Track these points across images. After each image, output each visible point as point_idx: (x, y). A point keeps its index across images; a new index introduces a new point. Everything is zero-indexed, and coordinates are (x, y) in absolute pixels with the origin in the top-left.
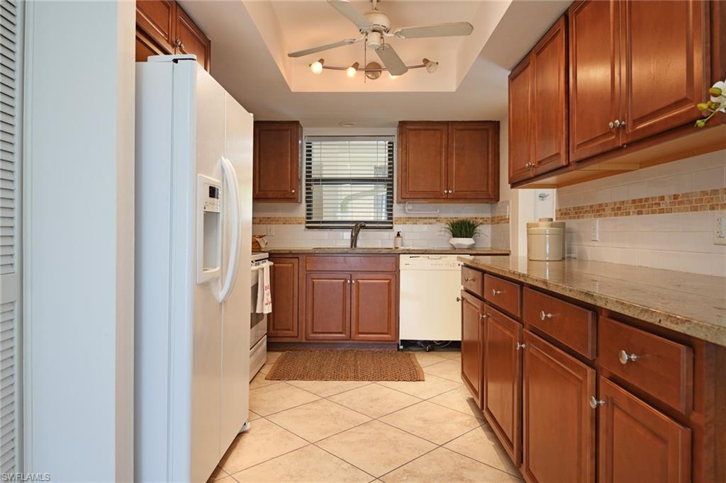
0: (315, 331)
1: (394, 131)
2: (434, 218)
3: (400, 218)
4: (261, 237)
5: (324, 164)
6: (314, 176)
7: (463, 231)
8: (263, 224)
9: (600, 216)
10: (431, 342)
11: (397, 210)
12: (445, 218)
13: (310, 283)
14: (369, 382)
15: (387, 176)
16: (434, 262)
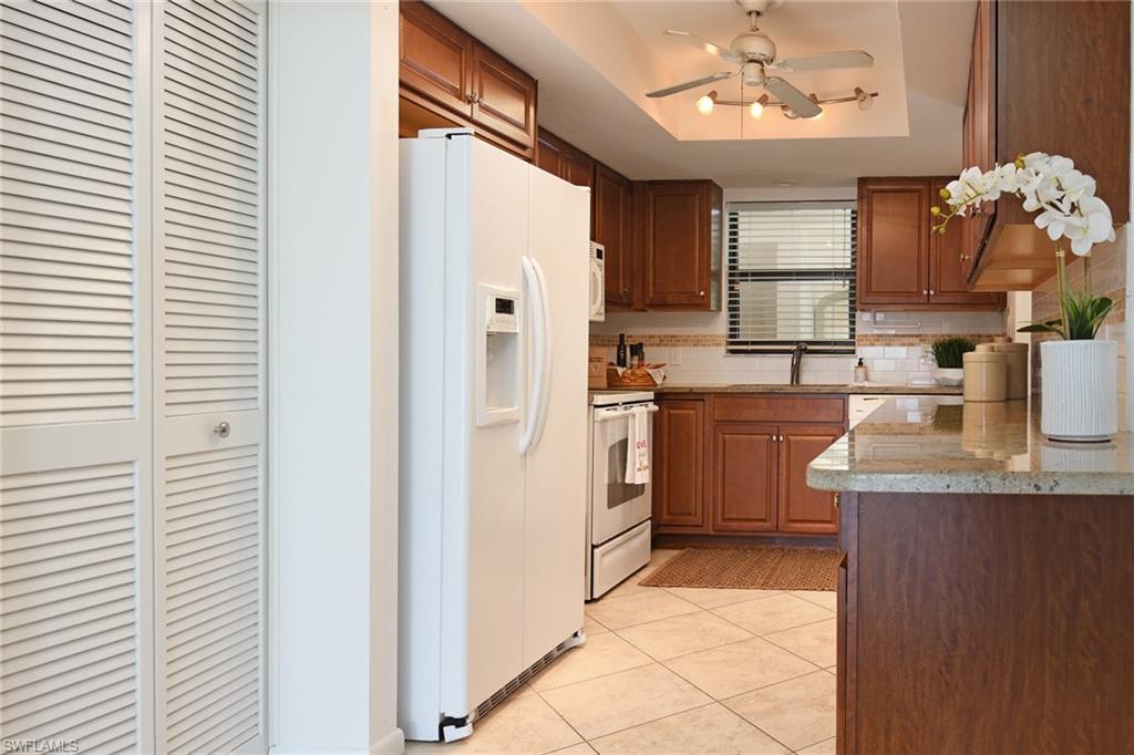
0: (726, 516)
3: (866, 336)
4: (657, 367)
5: (780, 247)
6: (742, 267)
8: (665, 345)
11: (863, 322)
12: (927, 336)
13: (721, 441)
15: (849, 267)
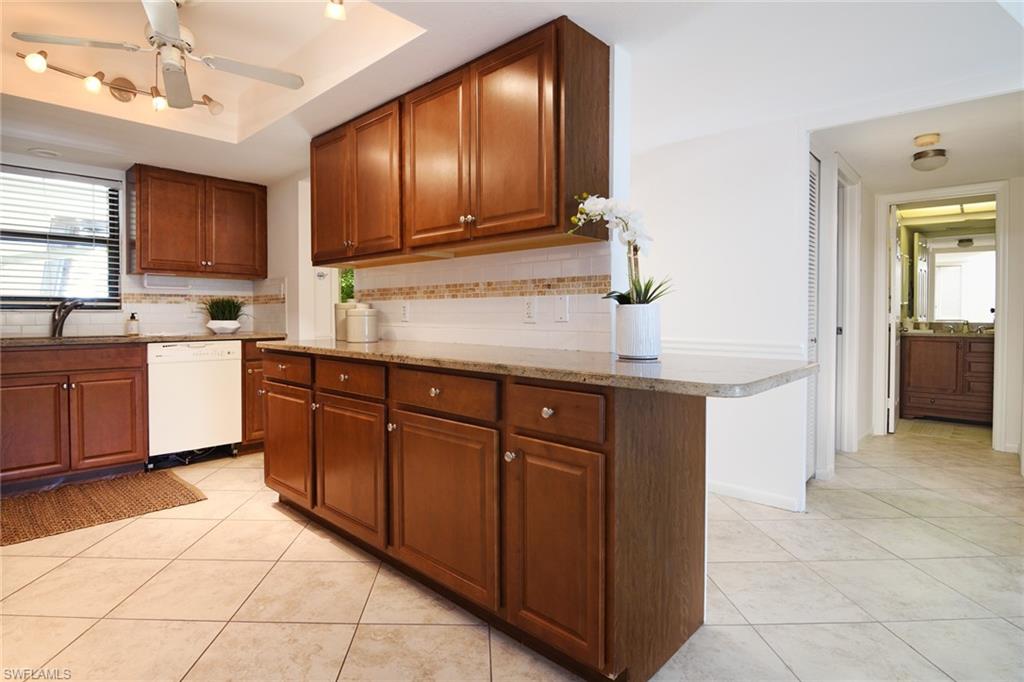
1: (120, 175)
2: (182, 296)
3: (133, 295)
7: (227, 312)
9: (410, 298)
10: (191, 453)
11: (127, 283)
12: (196, 296)
14: (132, 519)
15: (107, 236)
16: (196, 351)
